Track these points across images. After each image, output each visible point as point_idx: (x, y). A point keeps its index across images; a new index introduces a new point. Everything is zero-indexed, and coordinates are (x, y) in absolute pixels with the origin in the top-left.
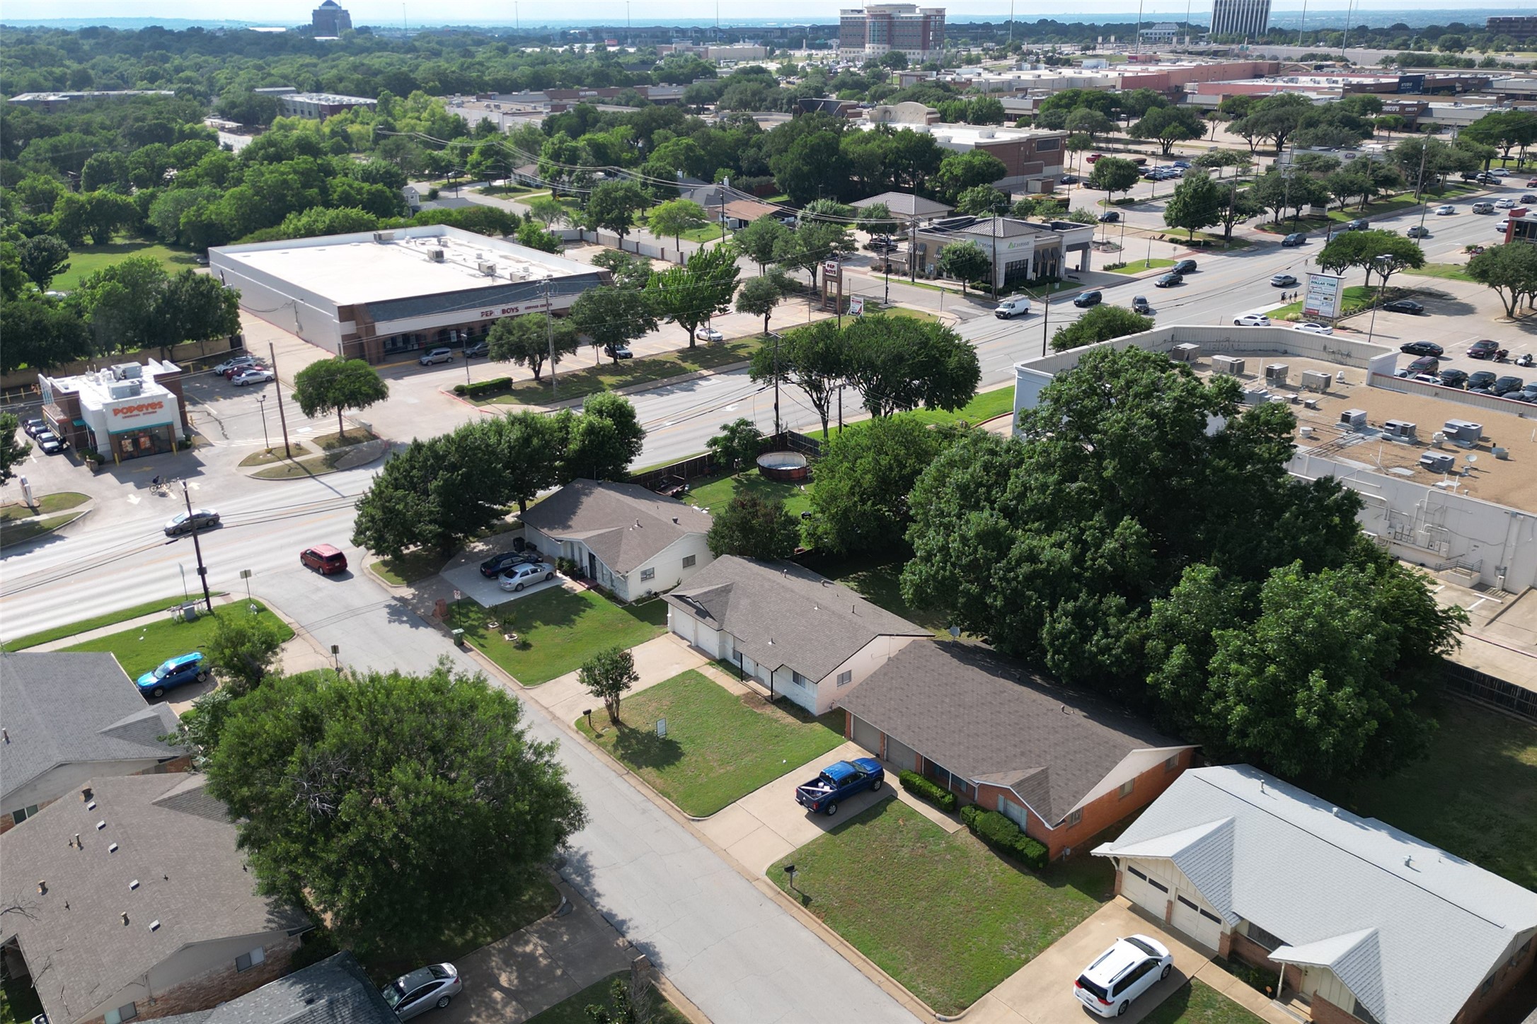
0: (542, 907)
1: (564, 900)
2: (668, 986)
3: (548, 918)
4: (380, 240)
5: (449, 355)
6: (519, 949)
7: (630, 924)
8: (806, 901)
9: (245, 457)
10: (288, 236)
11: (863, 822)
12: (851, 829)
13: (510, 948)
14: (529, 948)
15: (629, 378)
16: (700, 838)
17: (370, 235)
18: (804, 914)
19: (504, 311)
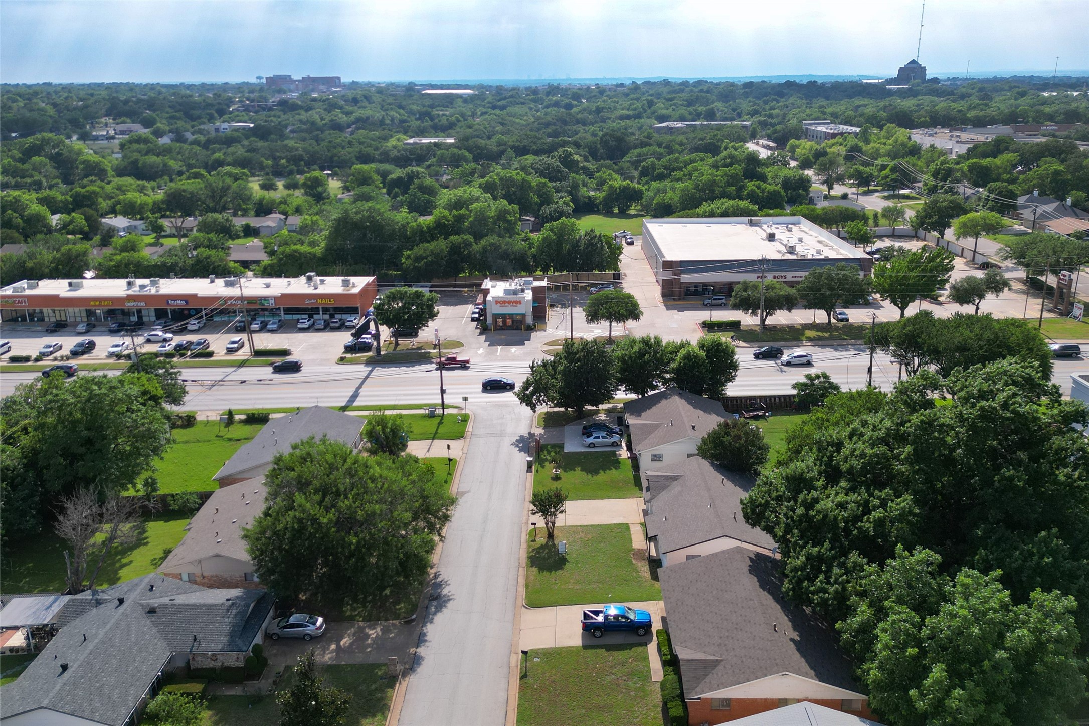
0: (399, 615)
1: (414, 617)
2: (404, 684)
3: (396, 622)
4: (751, 223)
5: (724, 301)
6: (367, 630)
7: (427, 644)
8: (524, 677)
9: (550, 340)
10: (698, 216)
11: (607, 650)
12: (598, 651)
13: (365, 628)
14: (371, 632)
15: (827, 335)
16: (516, 618)
17: (746, 219)
18: (515, 683)
19: (774, 277)
